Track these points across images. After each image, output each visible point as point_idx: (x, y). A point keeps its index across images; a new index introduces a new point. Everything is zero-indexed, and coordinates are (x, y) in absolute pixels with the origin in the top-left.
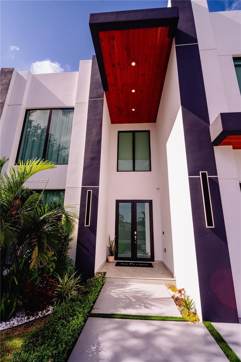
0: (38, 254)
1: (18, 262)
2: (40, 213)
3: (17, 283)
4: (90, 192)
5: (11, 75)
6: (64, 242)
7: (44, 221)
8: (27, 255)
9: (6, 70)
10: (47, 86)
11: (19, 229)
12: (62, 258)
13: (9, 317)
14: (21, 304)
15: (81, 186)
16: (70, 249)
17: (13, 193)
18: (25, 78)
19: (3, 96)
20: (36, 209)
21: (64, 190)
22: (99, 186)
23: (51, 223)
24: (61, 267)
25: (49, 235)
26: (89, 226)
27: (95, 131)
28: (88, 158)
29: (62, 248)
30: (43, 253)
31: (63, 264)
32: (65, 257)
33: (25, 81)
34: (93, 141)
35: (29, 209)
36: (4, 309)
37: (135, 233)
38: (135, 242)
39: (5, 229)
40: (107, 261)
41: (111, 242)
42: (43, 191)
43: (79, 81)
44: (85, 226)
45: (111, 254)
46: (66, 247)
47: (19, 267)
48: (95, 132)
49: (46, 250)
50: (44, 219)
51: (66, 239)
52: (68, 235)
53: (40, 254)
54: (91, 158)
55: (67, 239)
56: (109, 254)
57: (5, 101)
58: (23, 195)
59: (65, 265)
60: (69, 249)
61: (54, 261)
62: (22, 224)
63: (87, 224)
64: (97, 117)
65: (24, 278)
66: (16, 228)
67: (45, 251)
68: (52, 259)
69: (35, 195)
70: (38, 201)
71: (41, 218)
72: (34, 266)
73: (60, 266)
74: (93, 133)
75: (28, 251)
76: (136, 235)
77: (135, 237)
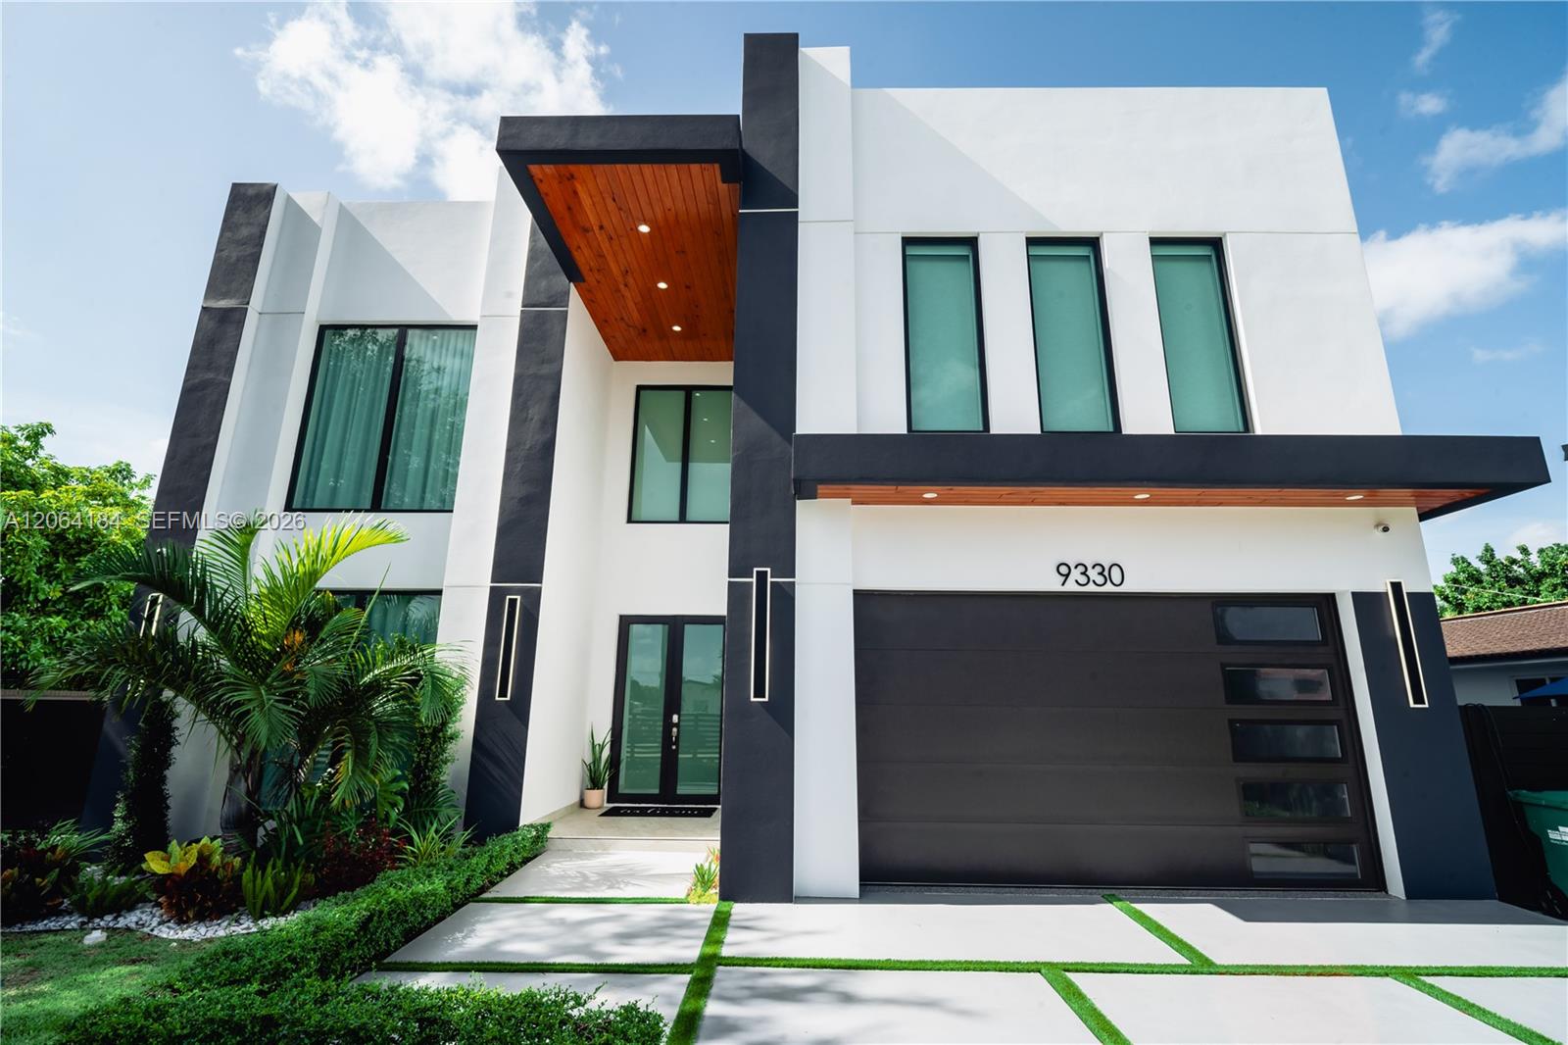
0: (353, 771)
1: (302, 797)
2: (363, 665)
3: (301, 841)
4: (513, 602)
5: (266, 208)
6: (432, 744)
7: (376, 688)
8: (327, 782)
9: (251, 192)
10: (389, 248)
11: (303, 708)
12: (426, 787)
13: (283, 908)
14: (313, 883)
15: (488, 583)
16: (449, 764)
17: (284, 610)
18: (316, 219)
19: (242, 284)
20: (352, 655)
21: (439, 592)
22: (541, 583)
23: (397, 691)
24: (423, 810)
25: (384, 726)
26: (508, 698)
27: (536, 412)
28: (513, 498)
29: (427, 760)
30: (366, 767)
31: (429, 802)
32: (435, 784)
33: (316, 230)
34: (528, 447)
35: (329, 657)
36: (272, 889)
37: (675, 718)
38: (674, 747)
39: (269, 709)
40: (582, 804)
41: (597, 747)
42: (377, 593)
43: (493, 241)
44: (497, 698)
45: (595, 783)
46: (437, 757)
47: (303, 806)
48: (536, 418)
49: (376, 763)
50: (376, 681)
51: (439, 735)
52: (444, 724)
53: (357, 770)
54: (521, 499)
55: (441, 735)
56: (588, 784)
57: (248, 303)
58: (313, 612)
59: (433, 805)
60: (445, 762)
61: (401, 793)
62: (311, 697)
63: (503, 693)
64: (546, 370)
65: (318, 831)
66: (293, 707)
67: (371, 763)
68: (395, 787)
69: (350, 613)
70: (357, 628)
71: (367, 679)
72: (344, 801)
73: (421, 807)
74: (532, 419)
75: (329, 770)
76: (677, 725)
77: (675, 730)
